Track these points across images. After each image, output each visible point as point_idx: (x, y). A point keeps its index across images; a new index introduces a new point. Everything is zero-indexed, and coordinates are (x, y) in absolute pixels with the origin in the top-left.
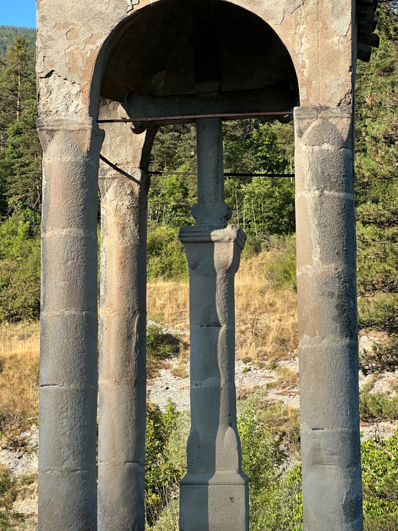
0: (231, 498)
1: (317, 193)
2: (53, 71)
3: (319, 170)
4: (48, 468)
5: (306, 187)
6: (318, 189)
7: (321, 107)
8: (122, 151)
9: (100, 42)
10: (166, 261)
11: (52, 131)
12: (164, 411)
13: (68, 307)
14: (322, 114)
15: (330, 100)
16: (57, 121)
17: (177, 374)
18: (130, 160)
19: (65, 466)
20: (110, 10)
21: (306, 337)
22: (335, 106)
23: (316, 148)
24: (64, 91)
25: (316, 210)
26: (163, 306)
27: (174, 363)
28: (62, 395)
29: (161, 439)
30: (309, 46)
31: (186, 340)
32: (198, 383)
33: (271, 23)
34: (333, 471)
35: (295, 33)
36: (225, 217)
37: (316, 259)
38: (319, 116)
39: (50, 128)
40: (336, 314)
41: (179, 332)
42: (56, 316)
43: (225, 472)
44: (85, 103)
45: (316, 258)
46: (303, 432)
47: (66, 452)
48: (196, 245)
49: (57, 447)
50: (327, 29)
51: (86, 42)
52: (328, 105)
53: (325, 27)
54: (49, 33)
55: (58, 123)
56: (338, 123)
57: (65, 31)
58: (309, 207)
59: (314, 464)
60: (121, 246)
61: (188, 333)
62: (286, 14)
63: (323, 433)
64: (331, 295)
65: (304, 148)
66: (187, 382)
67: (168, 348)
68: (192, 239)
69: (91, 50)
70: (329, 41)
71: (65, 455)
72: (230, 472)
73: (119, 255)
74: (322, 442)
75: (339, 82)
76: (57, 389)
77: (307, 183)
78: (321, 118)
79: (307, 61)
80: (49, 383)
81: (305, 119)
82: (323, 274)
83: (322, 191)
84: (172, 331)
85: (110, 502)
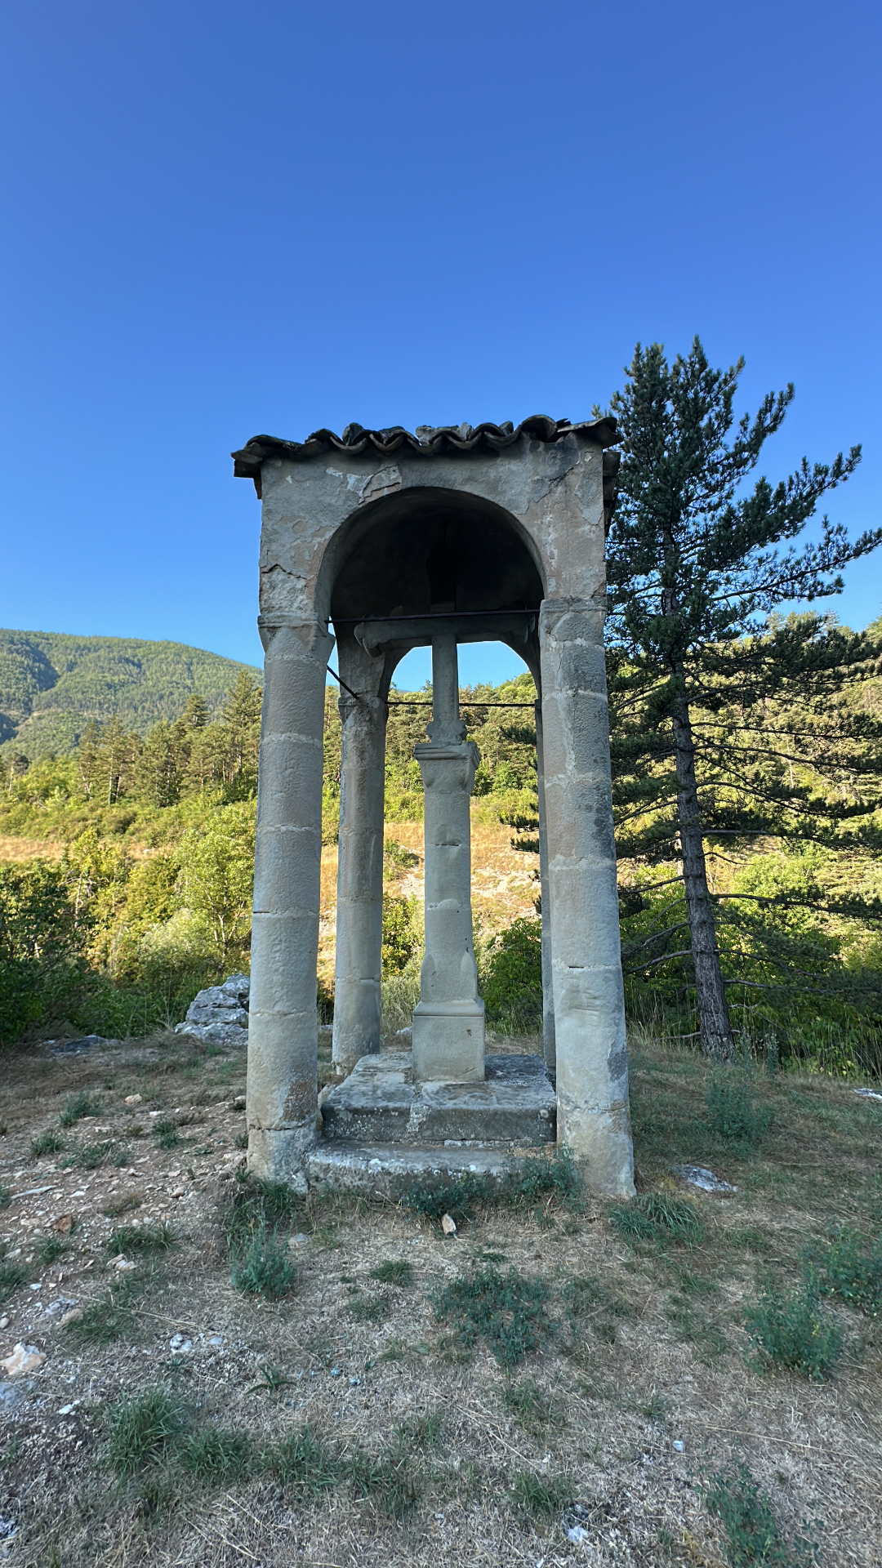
0: (469, 1031)
1: (570, 692)
2: (277, 565)
3: (572, 667)
4: (258, 1010)
5: (557, 687)
6: (571, 688)
7: (573, 599)
8: (363, 682)
9: (329, 535)
10: (411, 811)
11: (274, 628)
12: (409, 899)
13: (286, 820)
14: (575, 606)
15: (583, 592)
16: (279, 617)
17: (417, 877)
18: (369, 689)
19: (277, 1008)
20: (341, 502)
21: (560, 857)
22: (588, 598)
23: (568, 644)
24: (288, 586)
25: (569, 712)
26: (410, 837)
27: (416, 870)
28: (275, 924)
29: (407, 917)
30: (557, 536)
31: (423, 857)
32: (433, 904)
33: (515, 513)
34: (595, 1018)
35: (542, 523)
36: (461, 735)
37: (570, 768)
38: (571, 608)
39: (271, 625)
40: (595, 831)
41: (419, 852)
42: (271, 832)
43: (462, 1002)
44: (310, 598)
45: (570, 766)
46: (557, 969)
47: (278, 993)
48: (431, 761)
49: (268, 986)
50: (576, 517)
51: (314, 535)
52: (581, 596)
53: (574, 516)
54: (275, 527)
55: (280, 620)
56: (591, 617)
57: (292, 524)
58: (560, 709)
59: (570, 1008)
60: (360, 769)
61: (424, 852)
62: (532, 504)
63: (583, 972)
64: (589, 808)
65: (554, 644)
66: (423, 882)
67: (412, 861)
68: (427, 756)
69: (319, 543)
70: (580, 530)
71: (278, 995)
72: (467, 1001)
73: (358, 778)
74: (583, 983)
75: (592, 572)
76: (270, 918)
77: (559, 682)
78: (573, 611)
79: (556, 552)
80: (261, 909)
81: (554, 612)
82: (579, 783)
83: (576, 690)
84: (415, 852)
85: (345, 1019)
